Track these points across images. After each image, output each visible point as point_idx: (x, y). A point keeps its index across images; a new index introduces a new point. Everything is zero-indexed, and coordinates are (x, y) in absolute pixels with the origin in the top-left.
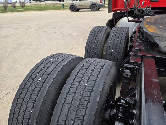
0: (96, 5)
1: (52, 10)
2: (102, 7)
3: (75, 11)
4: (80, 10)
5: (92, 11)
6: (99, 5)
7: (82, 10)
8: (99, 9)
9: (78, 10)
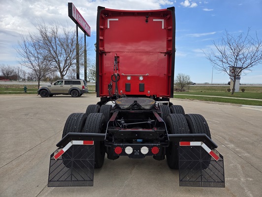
0: (77, 90)
1: (5, 93)
2: (85, 93)
3: (47, 97)
4: (54, 96)
5: (72, 97)
6: (81, 90)
7: (56, 96)
8: (81, 95)
9: (51, 95)
